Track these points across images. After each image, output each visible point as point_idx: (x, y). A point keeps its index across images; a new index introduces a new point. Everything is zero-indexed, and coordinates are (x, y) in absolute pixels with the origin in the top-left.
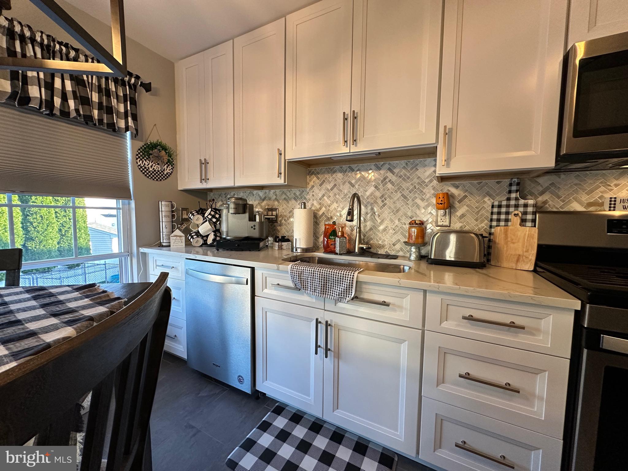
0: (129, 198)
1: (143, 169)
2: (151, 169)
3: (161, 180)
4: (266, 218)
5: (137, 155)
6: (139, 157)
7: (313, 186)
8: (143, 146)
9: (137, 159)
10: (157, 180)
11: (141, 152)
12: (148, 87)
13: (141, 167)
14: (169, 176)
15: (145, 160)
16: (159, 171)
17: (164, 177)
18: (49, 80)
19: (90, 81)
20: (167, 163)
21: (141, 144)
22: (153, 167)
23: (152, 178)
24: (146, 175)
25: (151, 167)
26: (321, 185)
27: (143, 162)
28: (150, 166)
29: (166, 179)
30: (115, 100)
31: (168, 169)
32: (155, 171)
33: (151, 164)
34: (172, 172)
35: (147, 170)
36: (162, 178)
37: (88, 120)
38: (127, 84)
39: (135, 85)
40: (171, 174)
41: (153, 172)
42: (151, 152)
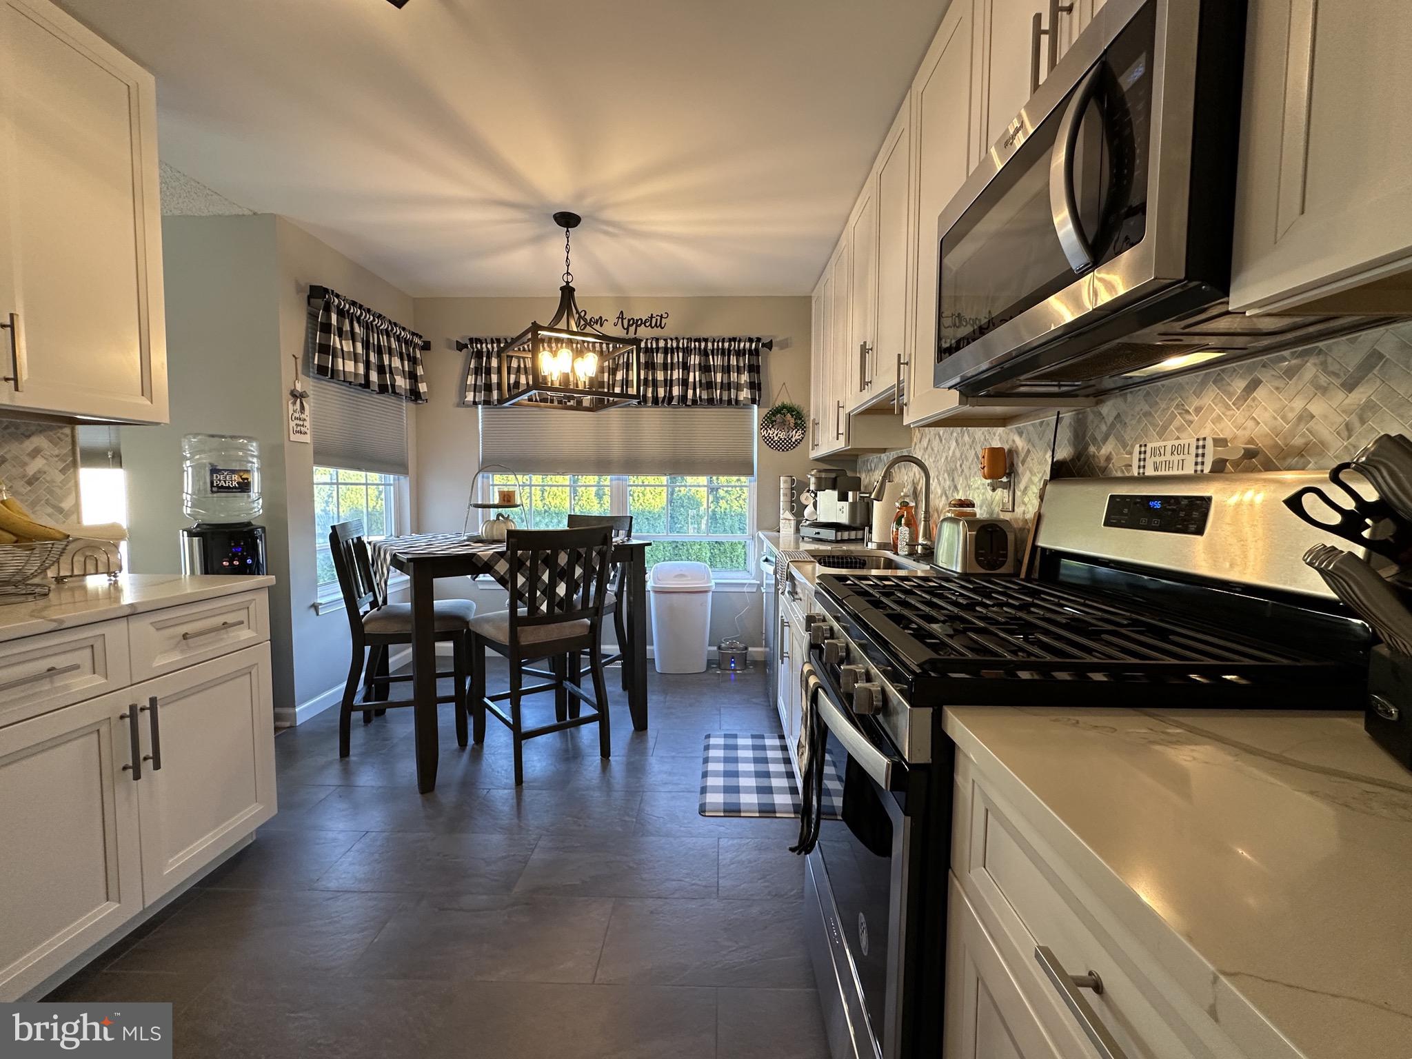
0: (752, 474)
1: (768, 440)
2: (776, 439)
3: (787, 450)
4: (861, 497)
5: (762, 425)
6: (764, 427)
7: (916, 444)
8: (768, 413)
9: (761, 429)
10: (783, 450)
11: (766, 420)
12: (769, 346)
13: (766, 438)
14: (799, 443)
15: (770, 429)
16: (785, 439)
17: (792, 445)
18: (685, 377)
19: (716, 364)
20: (796, 428)
21: (766, 411)
22: (779, 435)
23: (777, 448)
24: (770, 446)
25: (777, 435)
26: (920, 442)
27: (767, 431)
28: (775, 435)
29: (794, 447)
30: (736, 374)
31: (798, 434)
32: (781, 439)
33: (776, 432)
34: (803, 438)
35: (772, 440)
36: (790, 448)
37: (711, 401)
38: (747, 352)
39: (757, 349)
40: (801, 441)
41: (779, 442)
42: (774, 419)
